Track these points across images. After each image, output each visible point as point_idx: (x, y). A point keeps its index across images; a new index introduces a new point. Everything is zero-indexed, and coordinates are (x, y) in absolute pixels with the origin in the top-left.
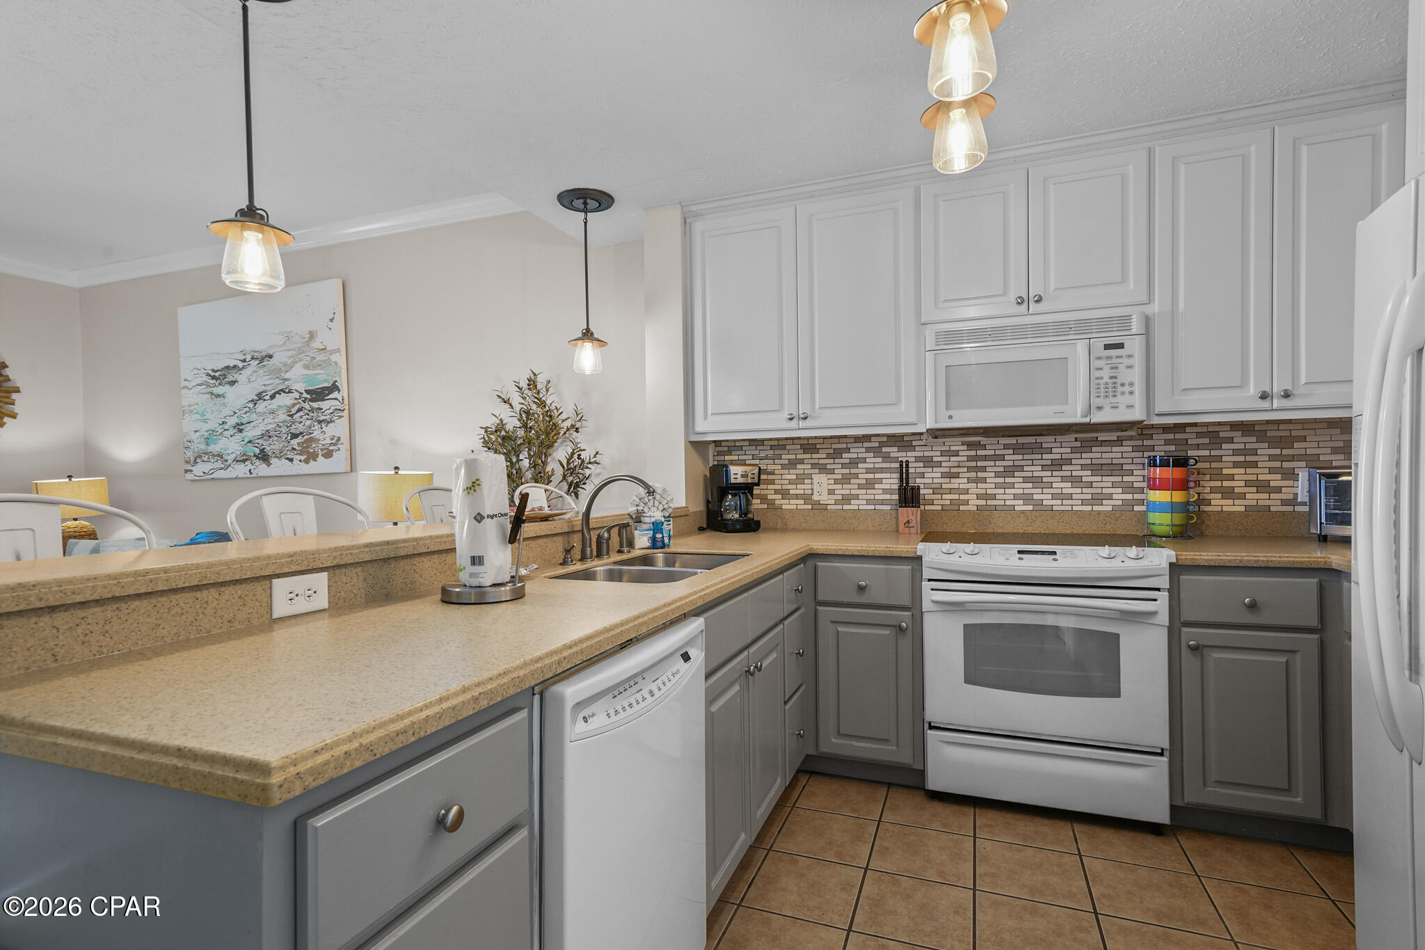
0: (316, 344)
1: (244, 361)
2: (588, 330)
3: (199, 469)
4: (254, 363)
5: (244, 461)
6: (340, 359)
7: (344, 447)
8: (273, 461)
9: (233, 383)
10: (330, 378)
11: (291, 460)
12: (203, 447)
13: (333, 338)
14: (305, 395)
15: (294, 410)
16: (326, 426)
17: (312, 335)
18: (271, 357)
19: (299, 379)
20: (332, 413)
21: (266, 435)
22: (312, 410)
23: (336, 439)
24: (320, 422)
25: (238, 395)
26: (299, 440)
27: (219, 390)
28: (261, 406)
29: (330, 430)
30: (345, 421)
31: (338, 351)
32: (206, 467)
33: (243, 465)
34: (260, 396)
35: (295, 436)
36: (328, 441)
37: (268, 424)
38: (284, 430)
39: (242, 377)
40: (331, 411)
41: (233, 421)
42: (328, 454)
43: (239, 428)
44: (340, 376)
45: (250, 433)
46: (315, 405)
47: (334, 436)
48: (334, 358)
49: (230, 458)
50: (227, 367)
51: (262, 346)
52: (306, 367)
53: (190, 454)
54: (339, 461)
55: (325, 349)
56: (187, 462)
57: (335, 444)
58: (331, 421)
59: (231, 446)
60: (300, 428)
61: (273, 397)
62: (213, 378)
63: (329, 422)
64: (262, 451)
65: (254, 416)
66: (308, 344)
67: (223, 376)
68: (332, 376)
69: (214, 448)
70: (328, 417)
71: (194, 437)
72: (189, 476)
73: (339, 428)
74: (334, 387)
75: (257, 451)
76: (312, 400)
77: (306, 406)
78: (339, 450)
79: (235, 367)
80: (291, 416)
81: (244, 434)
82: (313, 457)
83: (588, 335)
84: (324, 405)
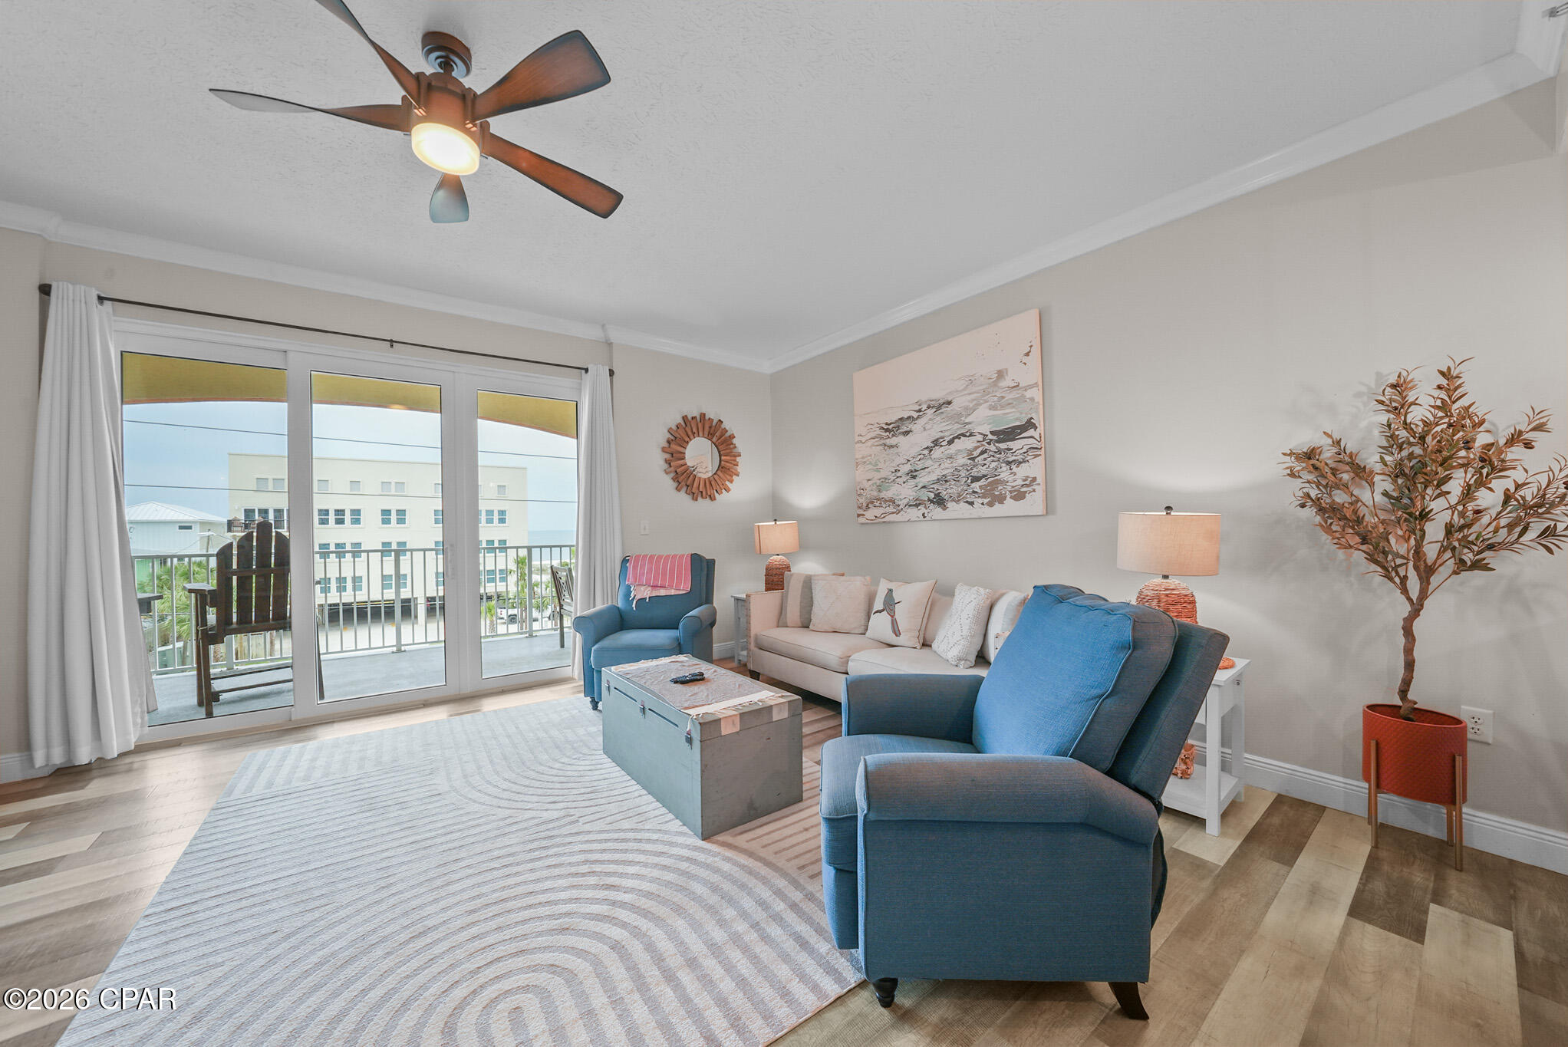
0: (1007, 382)
1: (920, 411)
3: (870, 514)
4: (930, 412)
5: (917, 505)
6: (1036, 394)
7: (1040, 489)
8: (950, 505)
9: (907, 433)
10: (1023, 415)
11: (971, 503)
12: (875, 493)
13: (1030, 374)
14: (990, 437)
15: (975, 454)
16: (1017, 467)
17: (1001, 374)
18: (949, 403)
19: (983, 421)
20: (1024, 453)
21: (943, 480)
22: (999, 451)
23: (1030, 479)
24: (1009, 463)
25: (910, 445)
26: (983, 482)
27: (893, 441)
28: (937, 452)
29: (1022, 471)
30: (1041, 459)
31: (1036, 385)
32: (878, 512)
33: (915, 510)
34: (936, 443)
35: (976, 479)
36: (1020, 482)
37: (947, 468)
38: (963, 473)
39: (916, 427)
40: (1024, 450)
41: (908, 468)
42: (1019, 496)
43: (913, 475)
44: (1037, 412)
45: (924, 479)
46: (1003, 446)
47: (1028, 477)
48: (1029, 394)
49: (902, 503)
50: (901, 419)
51: (940, 395)
52: (992, 408)
53: (862, 500)
54: (1034, 503)
55: (1018, 386)
56: (860, 508)
57: (1028, 486)
58: (1024, 461)
59: (905, 492)
60: (984, 470)
61: (951, 442)
62: (887, 430)
63: (1021, 463)
64: (937, 495)
65: (929, 463)
66: (995, 384)
67: (896, 428)
68: (1026, 414)
69: (887, 494)
70: (1019, 458)
71: (866, 485)
72: (862, 520)
73: (1034, 468)
74: (1030, 425)
75: (932, 496)
76: (998, 441)
77: (992, 447)
78: (1034, 491)
79: (909, 418)
80: (973, 459)
81: (918, 480)
82: (1001, 499)
84: (1015, 445)
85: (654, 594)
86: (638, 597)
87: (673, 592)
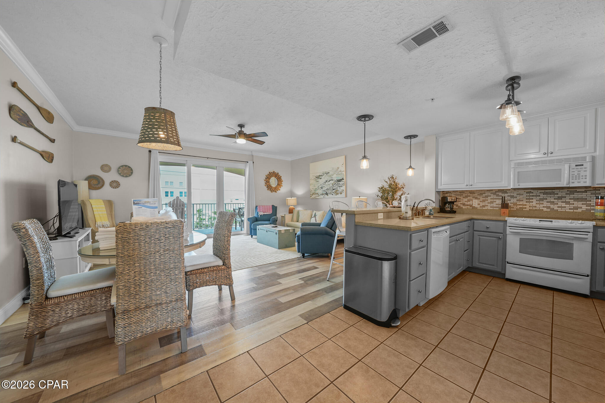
0: (339, 170)
1: (323, 174)
2: (411, 166)
3: (313, 196)
4: (325, 174)
5: (322, 195)
6: (344, 173)
7: (344, 192)
8: (329, 195)
9: (321, 179)
11: (333, 195)
12: (314, 192)
13: (343, 169)
14: (336, 181)
15: (334, 184)
17: (338, 168)
18: (329, 173)
19: (335, 177)
21: (328, 189)
22: (338, 184)
23: (343, 190)
24: (339, 186)
25: (321, 181)
26: (335, 190)
27: (318, 180)
28: (327, 183)
29: (342, 188)
30: (345, 186)
31: (344, 171)
32: (315, 196)
33: (322, 196)
34: (326, 181)
35: (334, 189)
36: (341, 191)
37: (328, 187)
38: (331, 188)
39: (323, 177)
40: (342, 184)
41: (321, 186)
42: (341, 193)
43: (322, 188)
44: (344, 177)
45: (324, 189)
46: (338, 183)
48: (343, 173)
49: (320, 194)
50: (320, 175)
51: (327, 171)
52: (337, 175)
53: (311, 193)
54: (344, 194)
55: (341, 171)
56: (311, 195)
58: (342, 186)
59: (320, 192)
60: (335, 188)
61: (329, 181)
62: (317, 178)
64: (326, 193)
65: (325, 185)
66: (337, 170)
67: (319, 177)
68: (342, 177)
69: (316, 192)
71: (312, 190)
72: (311, 198)
73: (343, 188)
74: (343, 179)
75: (325, 193)
76: (338, 182)
77: (336, 183)
79: (321, 175)
80: (333, 185)
81: (323, 189)
82: (338, 194)
83: (410, 167)
84: (340, 183)
85: (264, 214)
86: (260, 214)
87: (268, 213)
